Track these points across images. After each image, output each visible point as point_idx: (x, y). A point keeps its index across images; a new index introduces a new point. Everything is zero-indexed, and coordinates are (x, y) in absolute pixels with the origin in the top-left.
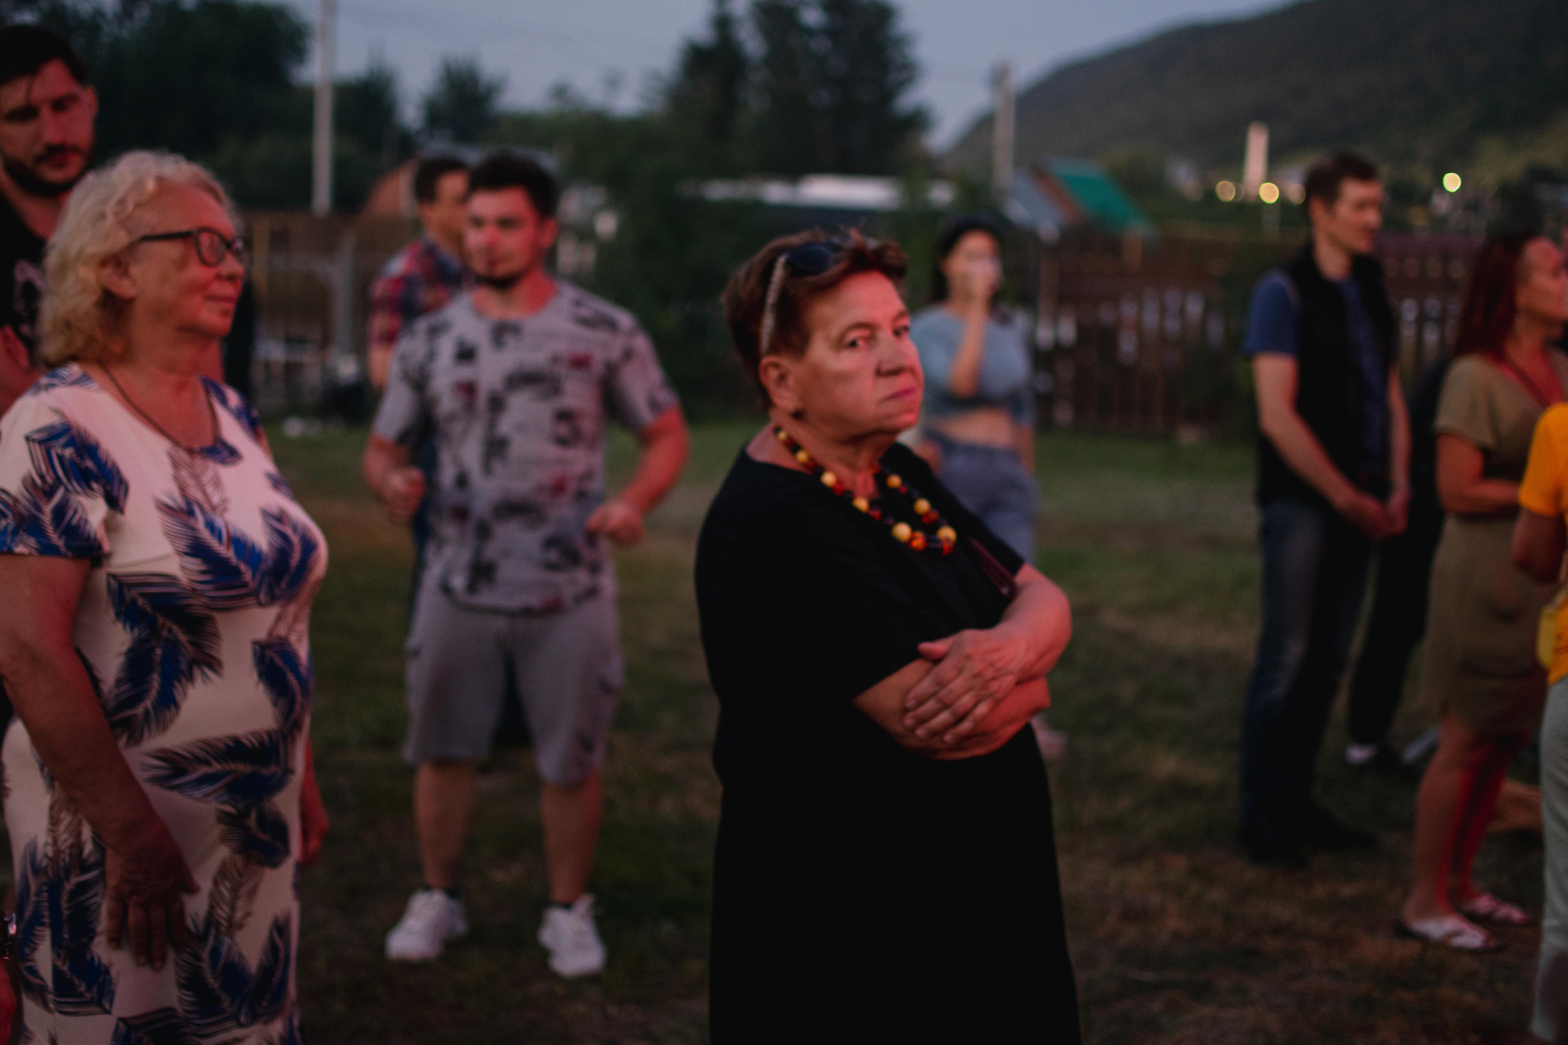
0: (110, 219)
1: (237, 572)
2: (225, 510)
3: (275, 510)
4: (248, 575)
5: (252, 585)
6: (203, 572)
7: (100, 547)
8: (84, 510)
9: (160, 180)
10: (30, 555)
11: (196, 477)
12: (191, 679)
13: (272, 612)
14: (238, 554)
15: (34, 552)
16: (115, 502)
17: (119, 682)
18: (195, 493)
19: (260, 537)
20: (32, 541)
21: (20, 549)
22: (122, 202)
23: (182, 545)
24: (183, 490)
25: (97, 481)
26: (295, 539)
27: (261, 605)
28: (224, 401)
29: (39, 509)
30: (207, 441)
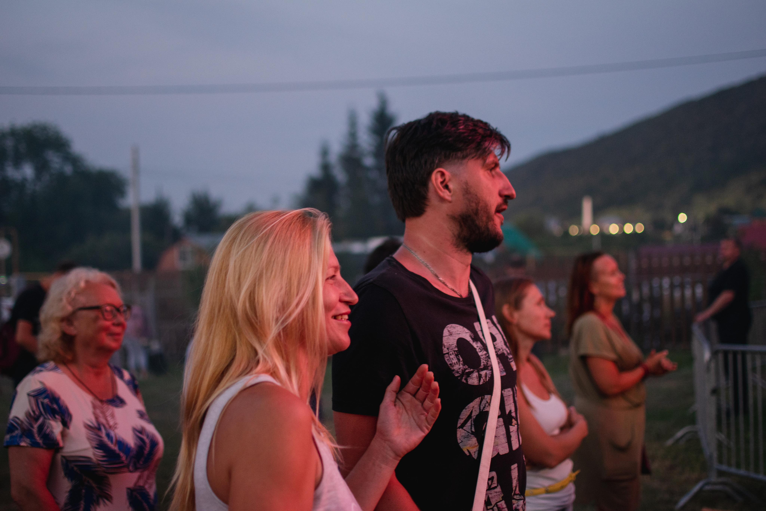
0: (65, 301)
1: (118, 456)
2: (116, 428)
3: (139, 428)
4: (124, 458)
5: (126, 462)
6: (103, 456)
7: (58, 444)
8: (52, 427)
9: (87, 282)
10: (27, 447)
11: (103, 413)
12: (98, 504)
13: (136, 475)
14: (120, 449)
15: (29, 445)
16: (66, 424)
17: (66, 504)
18: (102, 420)
19: (130, 440)
20: (28, 441)
21: (23, 444)
22: (69, 293)
23: (95, 444)
24: (97, 418)
25: (58, 414)
26: (147, 441)
27: (131, 472)
28: (122, 377)
29: (32, 427)
30: (110, 397)
